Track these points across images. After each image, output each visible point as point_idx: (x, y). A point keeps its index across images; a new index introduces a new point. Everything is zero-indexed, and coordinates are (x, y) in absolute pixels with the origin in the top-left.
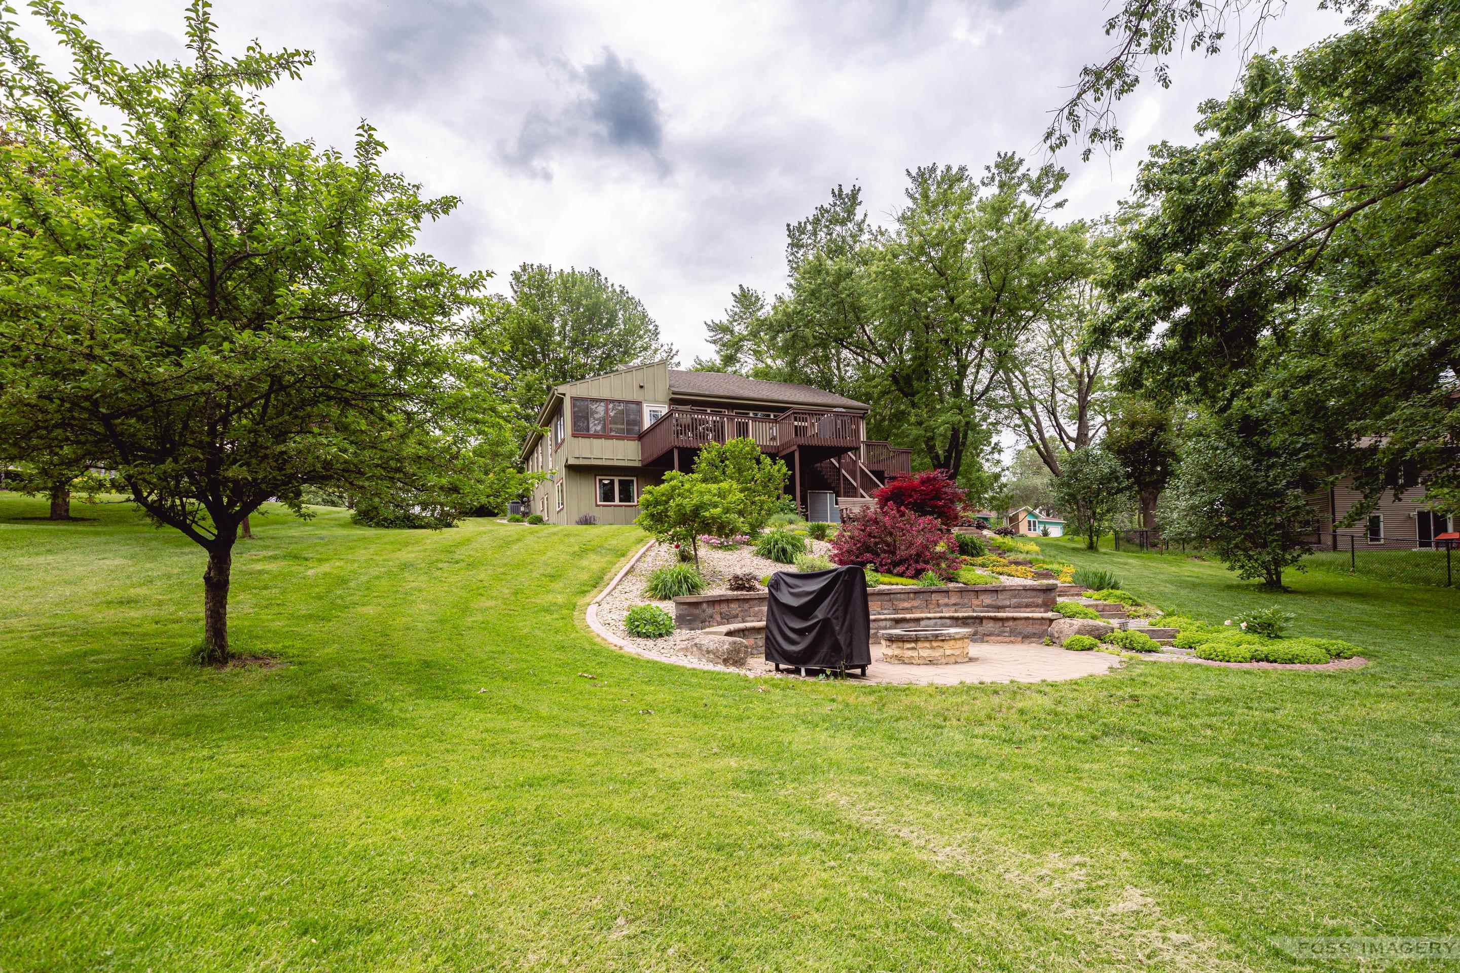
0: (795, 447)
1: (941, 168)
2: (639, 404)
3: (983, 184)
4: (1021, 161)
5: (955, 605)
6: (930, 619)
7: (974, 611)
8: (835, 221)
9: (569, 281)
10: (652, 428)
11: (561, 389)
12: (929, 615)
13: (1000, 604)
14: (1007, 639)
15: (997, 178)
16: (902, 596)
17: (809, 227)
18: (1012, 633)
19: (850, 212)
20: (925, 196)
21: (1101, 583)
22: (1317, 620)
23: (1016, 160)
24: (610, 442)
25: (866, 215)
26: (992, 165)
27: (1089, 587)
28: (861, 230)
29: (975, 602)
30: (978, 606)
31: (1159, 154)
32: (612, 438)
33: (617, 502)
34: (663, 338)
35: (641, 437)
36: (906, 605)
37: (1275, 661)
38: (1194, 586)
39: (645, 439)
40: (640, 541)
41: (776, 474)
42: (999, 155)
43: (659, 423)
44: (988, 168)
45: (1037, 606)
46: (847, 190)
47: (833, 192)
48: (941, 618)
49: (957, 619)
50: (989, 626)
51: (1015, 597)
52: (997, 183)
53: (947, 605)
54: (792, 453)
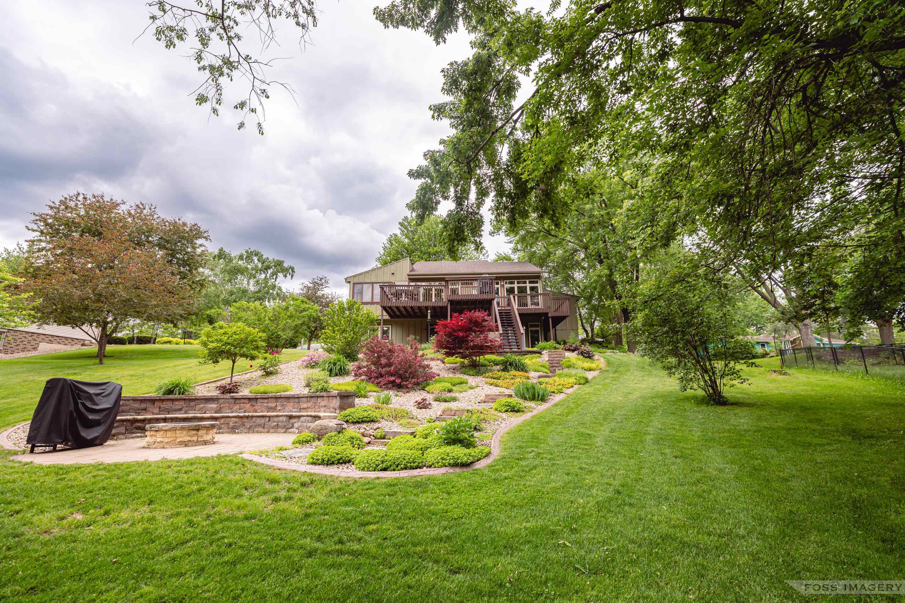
0: (447, 302)
24: (373, 306)
32: (374, 303)
54: (447, 305)
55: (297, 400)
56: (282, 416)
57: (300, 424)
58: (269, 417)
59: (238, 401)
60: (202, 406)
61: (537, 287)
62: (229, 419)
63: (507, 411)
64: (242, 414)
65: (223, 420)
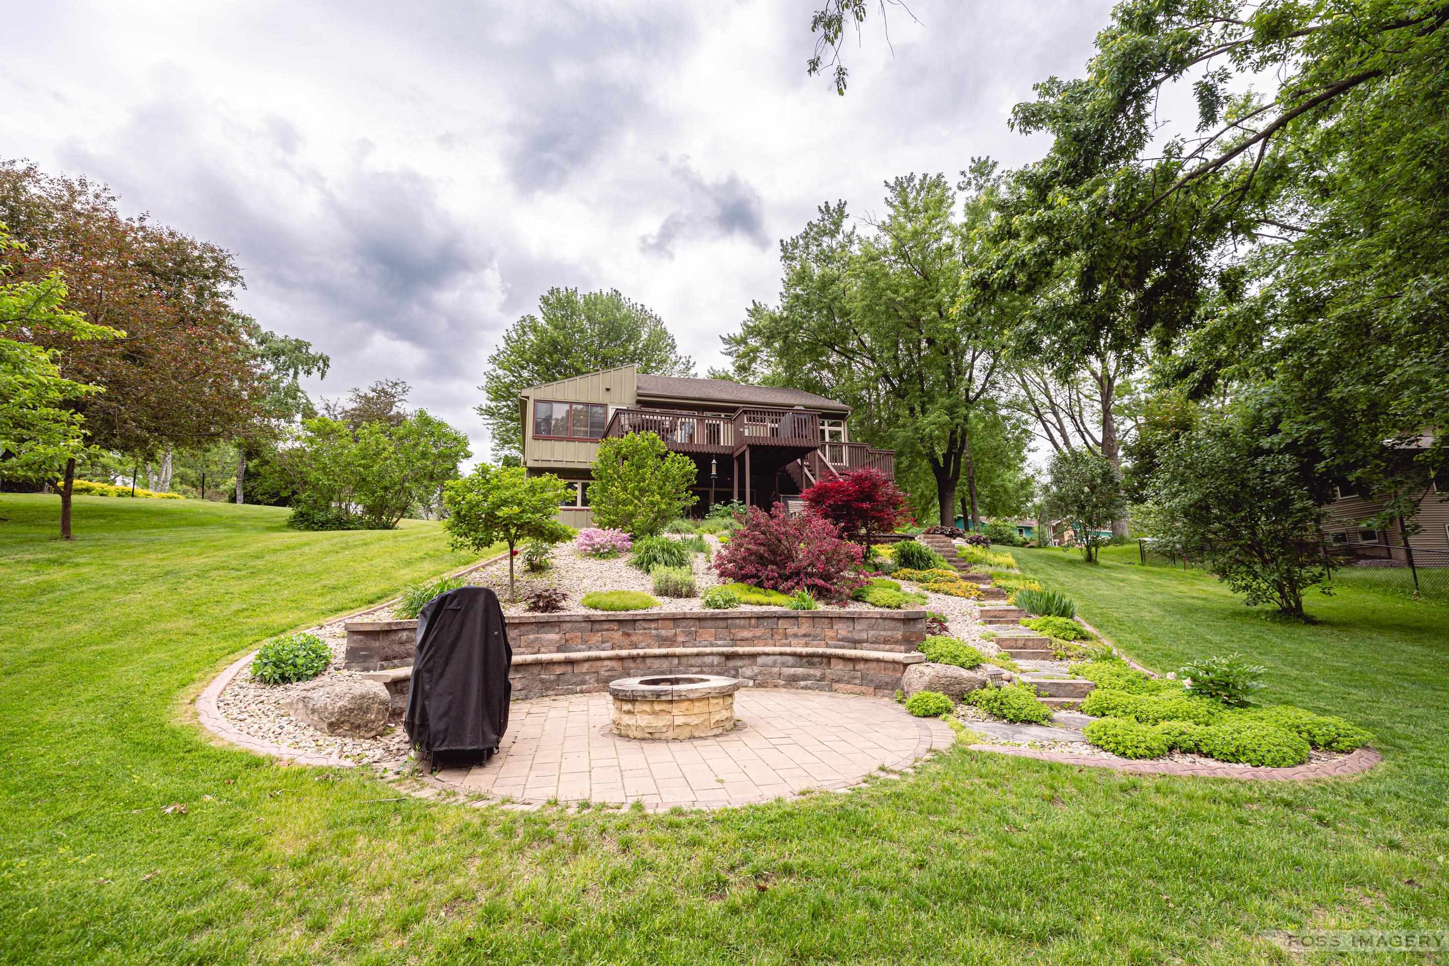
0: (745, 447)
1: (919, 177)
2: (604, 404)
3: (960, 188)
4: (995, 164)
5: (805, 636)
6: (767, 654)
7: (827, 646)
8: (824, 232)
9: (592, 302)
10: (608, 430)
11: (525, 392)
12: (768, 649)
13: (857, 637)
14: (858, 689)
15: (974, 182)
16: (743, 622)
17: (801, 242)
18: (865, 680)
19: (837, 225)
20: (905, 203)
21: (1047, 608)
22: (1337, 669)
23: (990, 162)
24: (571, 444)
25: (854, 227)
26: (967, 170)
27: (1034, 610)
28: (851, 242)
29: (830, 633)
30: (832, 638)
31: (1047, 92)
32: (573, 440)
33: (579, 506)
34: (680, 351)
36: (746, 634)
37: (1209, 755)
38: (1192, 610)
42: (973, 160)
44: (963, 173)
45: (896, 642)
46: (833, 205)
47: (820, 209)
48: (781, 654)
49: (800, 656)
50: (838, 667)
51: (872, 628)
52: (973, 186)
53: (795, 636)
54: (744, 453)
55: (722, 624)
56: (712, 654)
57: (756, 669)
58: (679, 657)
59: (597, 626)
60: (532, 637)
61: (840, 433)
62: (599, 663)
63: (1075, 638)
64: (624, 653)
65: (586, 667)
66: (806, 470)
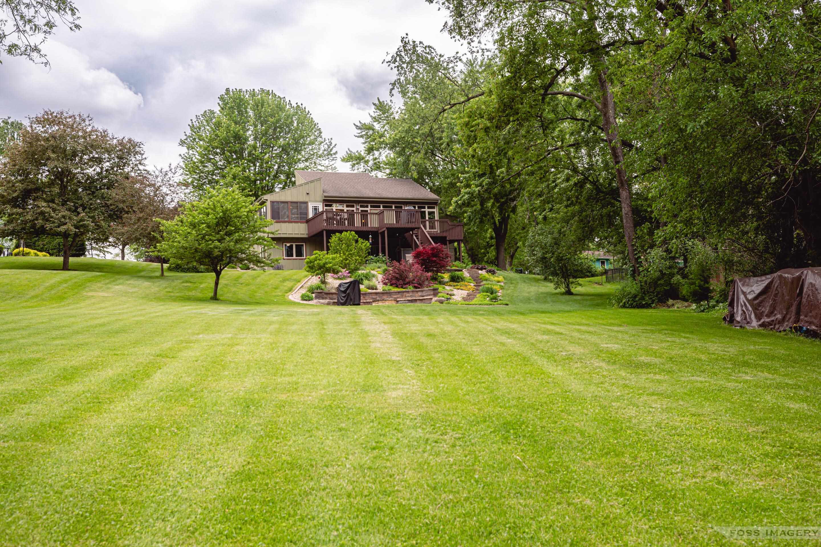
0: (385, 229)
2: (306, 203)
5: (411, 296)
10: (313, 218)
16: (394, 294)
24: (291, 224)
32: (291, 222)
33: (294, 257)
35: (308, 221)
39: (310, 223)
40: (306, 276)
41: (363, 247)
43: (318, 215)
45: (432, 295)
51: (426, 292)
54: (384, 231)
66: (414, 237)
